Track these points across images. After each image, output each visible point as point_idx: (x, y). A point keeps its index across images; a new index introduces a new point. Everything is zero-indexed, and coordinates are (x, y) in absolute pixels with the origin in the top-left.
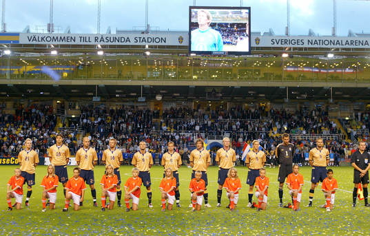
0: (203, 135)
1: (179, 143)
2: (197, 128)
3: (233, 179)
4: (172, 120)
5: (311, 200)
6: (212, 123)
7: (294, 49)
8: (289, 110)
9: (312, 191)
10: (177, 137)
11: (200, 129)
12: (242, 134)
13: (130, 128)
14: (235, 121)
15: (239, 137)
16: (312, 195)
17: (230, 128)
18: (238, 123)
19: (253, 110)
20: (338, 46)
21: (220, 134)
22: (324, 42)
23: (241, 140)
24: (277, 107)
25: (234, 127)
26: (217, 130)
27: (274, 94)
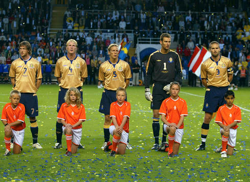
0: (131, 36)
1: (91, 49)
2: (123, 25)
3: (73, 106)
4: (83, 13)
5: (204, 140)
6: (147, 18)
9: (206, 126)
10: (89, 40)
11: (127, 27)
12: (193, 36)
13: (15, 24)
14: (185, 15)
15: (188, 41)
16: (205, 132)
17: (175, 26)
18: (189, 18)
21: (159, 34)
23: (191, 45)
25: (182, 24)
26: (153, 28)
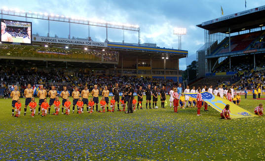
7: (52, 43)
8: (46, 71)
19: (29, 71)
20: (71, 44)
22: (65, 41)
24: (40, 70)
27: (40, 64)
